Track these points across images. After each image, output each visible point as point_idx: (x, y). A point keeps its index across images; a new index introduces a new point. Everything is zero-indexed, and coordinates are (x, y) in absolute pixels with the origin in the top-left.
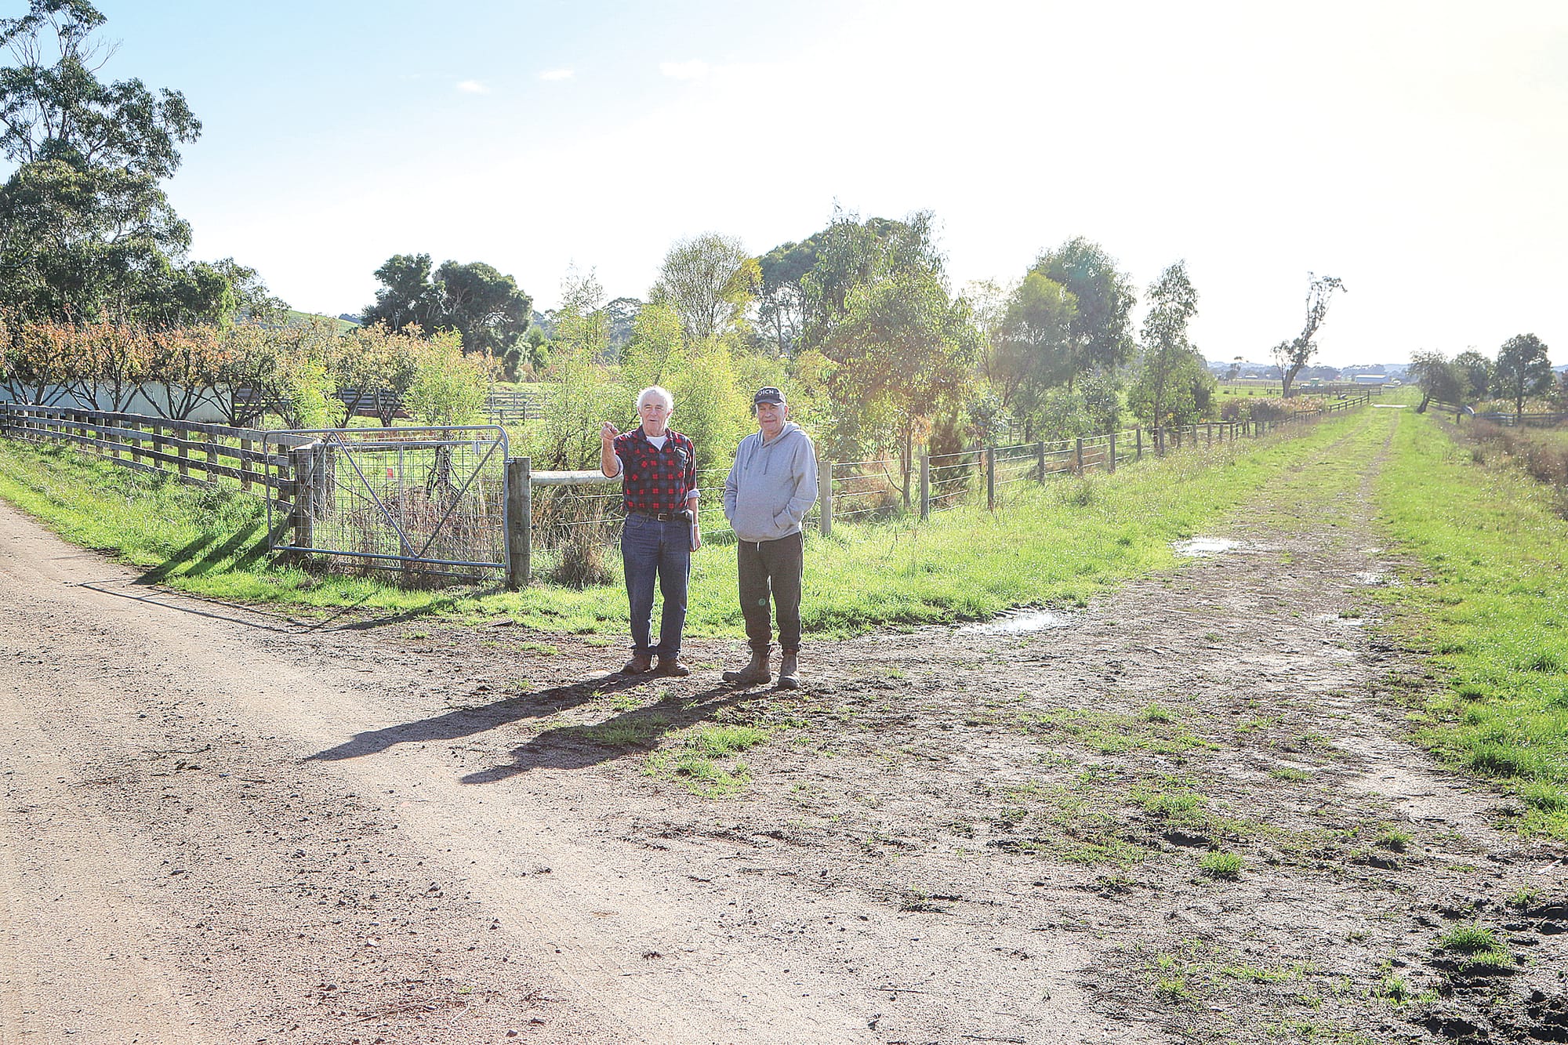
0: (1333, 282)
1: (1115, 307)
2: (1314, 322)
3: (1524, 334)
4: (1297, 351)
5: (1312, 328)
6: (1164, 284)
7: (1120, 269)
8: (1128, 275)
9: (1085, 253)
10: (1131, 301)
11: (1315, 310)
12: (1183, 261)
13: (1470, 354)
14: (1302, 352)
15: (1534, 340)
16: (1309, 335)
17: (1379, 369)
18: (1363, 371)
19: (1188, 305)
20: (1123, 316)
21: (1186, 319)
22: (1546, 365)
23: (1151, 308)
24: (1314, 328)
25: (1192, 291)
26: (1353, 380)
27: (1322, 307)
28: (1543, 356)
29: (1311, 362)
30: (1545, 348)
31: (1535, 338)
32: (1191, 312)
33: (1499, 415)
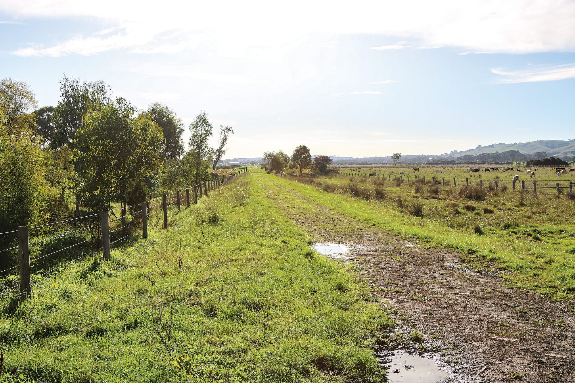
0: (228, 129)
1: (175, 133)
2: (223, 143)
3: (302, 145)
4: (218, 154)
5: (222, 145)
6: (197, 123)
7: (176, 118)
8: (180, 120)
9: (161, 111)
10: (182, 131)
11: (223, 139)
12: (204, 113)
13: (280, 153)
14: (219, 154)
15: (305, 147)
16: (222, 148)
17: (236, 160)
18: (231, 161)
19: (208, 131)
20: (179, 137)
21: (208, 137)
22: (309, 156)
23: (192, 133)
24: (223, 145)
25: (209, 125)
26: (228, 164)
27: (226, 138)
28: (308, 153)
29: (223, 158)
30: (309, 150)
31: (306, 147)
32: (209, 134)
33: (294, 174)
